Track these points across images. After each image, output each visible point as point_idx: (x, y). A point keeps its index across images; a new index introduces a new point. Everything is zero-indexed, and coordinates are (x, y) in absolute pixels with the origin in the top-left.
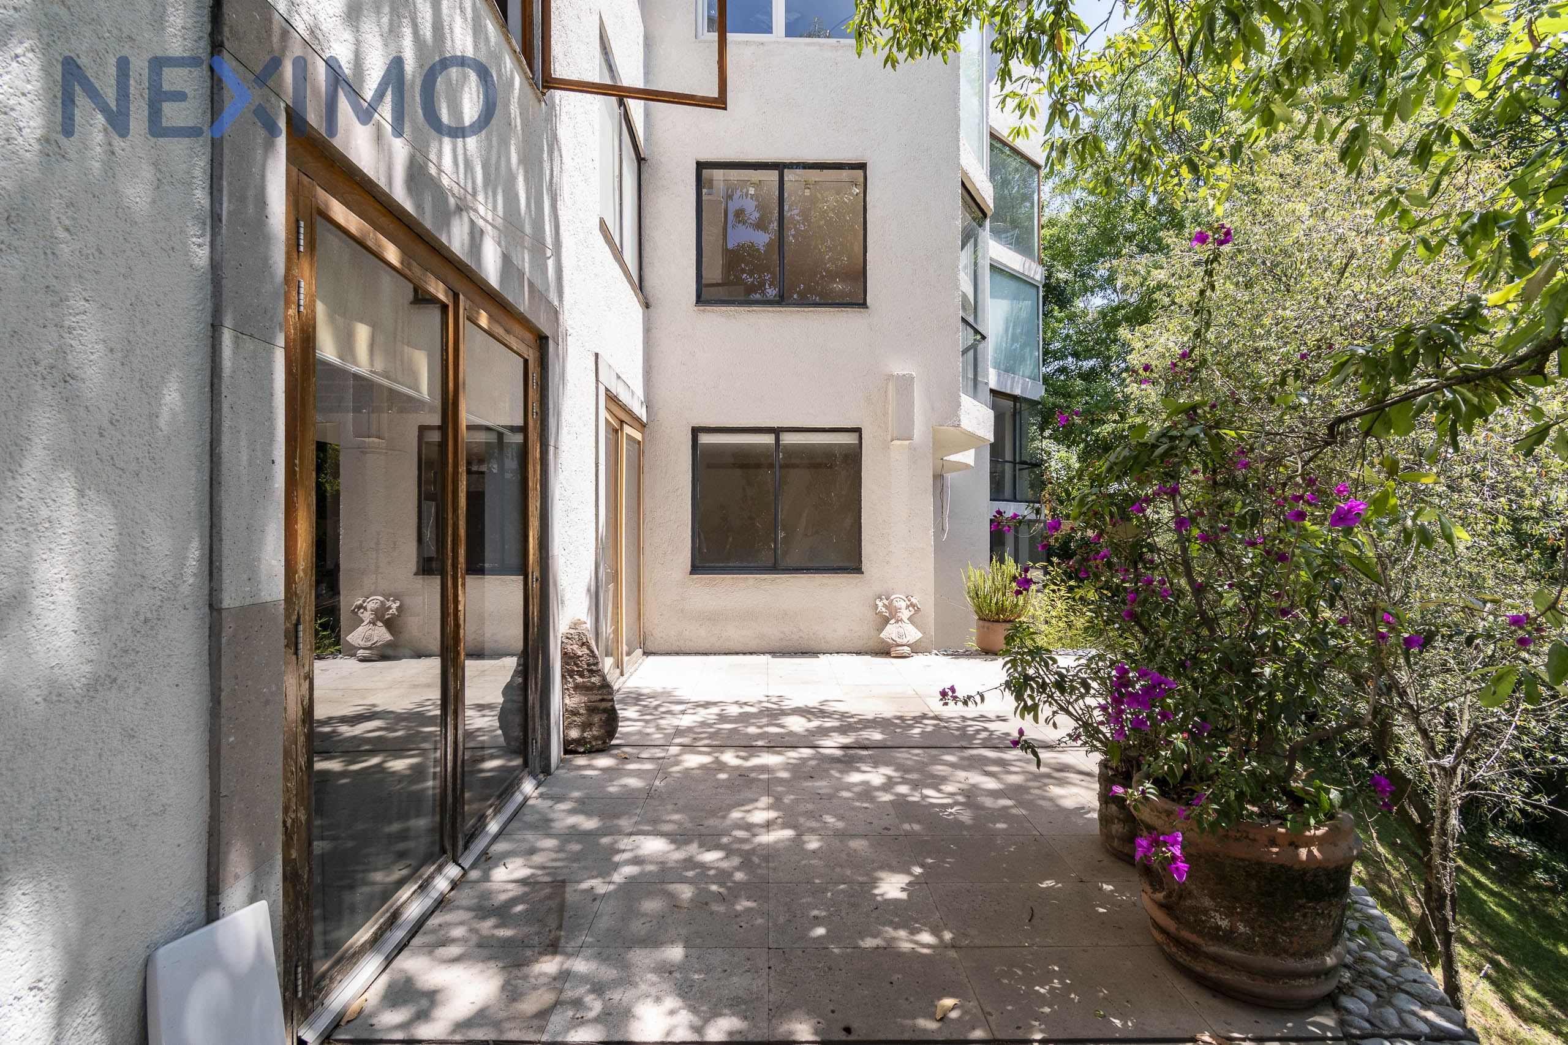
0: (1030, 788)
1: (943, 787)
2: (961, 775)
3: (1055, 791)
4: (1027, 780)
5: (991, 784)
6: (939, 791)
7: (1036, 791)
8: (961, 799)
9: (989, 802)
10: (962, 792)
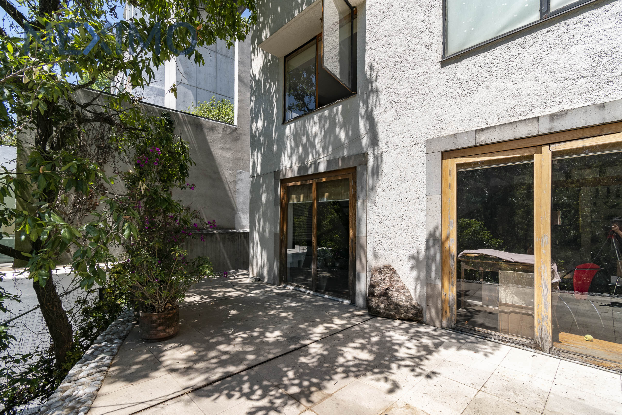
0: (203, 351)
1: (241, 339)
2: (238, 348)
3: (192, 353)
4: (206, 355)
5: (223, 347)
6: (242, 337)
7: (201, 349)
8: (232, 337)
9: (220, 339)
10: (233, 339)
